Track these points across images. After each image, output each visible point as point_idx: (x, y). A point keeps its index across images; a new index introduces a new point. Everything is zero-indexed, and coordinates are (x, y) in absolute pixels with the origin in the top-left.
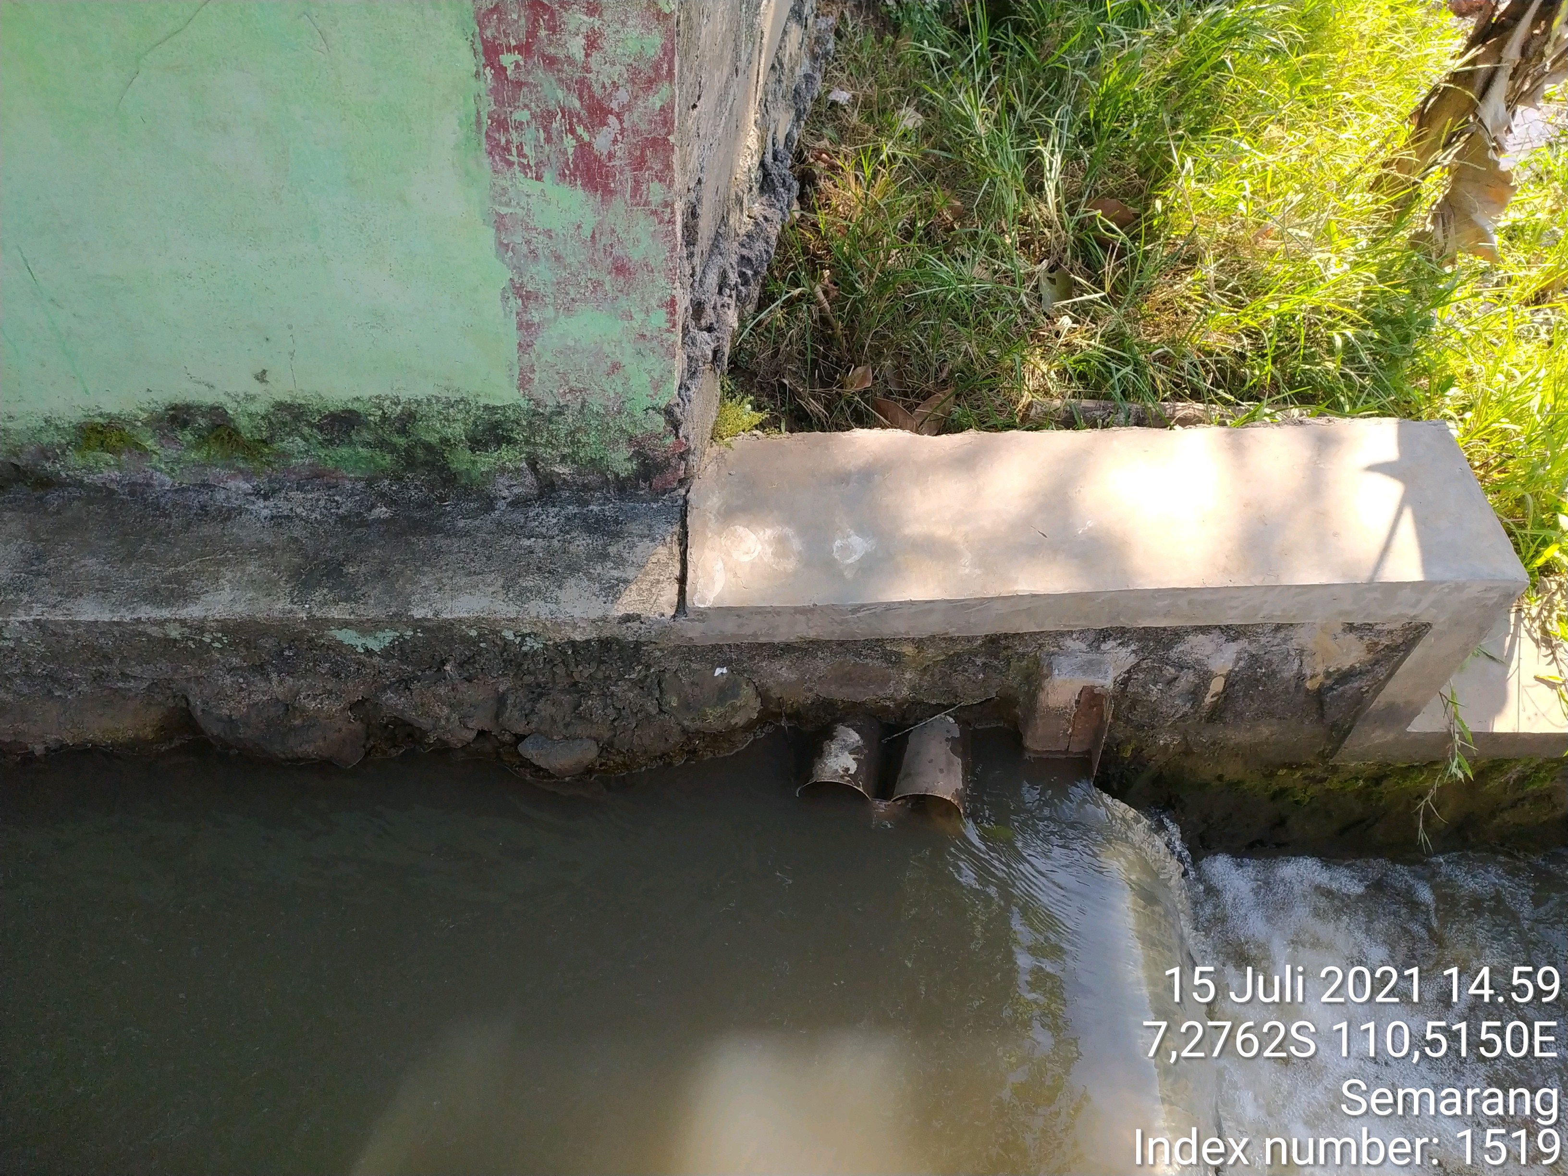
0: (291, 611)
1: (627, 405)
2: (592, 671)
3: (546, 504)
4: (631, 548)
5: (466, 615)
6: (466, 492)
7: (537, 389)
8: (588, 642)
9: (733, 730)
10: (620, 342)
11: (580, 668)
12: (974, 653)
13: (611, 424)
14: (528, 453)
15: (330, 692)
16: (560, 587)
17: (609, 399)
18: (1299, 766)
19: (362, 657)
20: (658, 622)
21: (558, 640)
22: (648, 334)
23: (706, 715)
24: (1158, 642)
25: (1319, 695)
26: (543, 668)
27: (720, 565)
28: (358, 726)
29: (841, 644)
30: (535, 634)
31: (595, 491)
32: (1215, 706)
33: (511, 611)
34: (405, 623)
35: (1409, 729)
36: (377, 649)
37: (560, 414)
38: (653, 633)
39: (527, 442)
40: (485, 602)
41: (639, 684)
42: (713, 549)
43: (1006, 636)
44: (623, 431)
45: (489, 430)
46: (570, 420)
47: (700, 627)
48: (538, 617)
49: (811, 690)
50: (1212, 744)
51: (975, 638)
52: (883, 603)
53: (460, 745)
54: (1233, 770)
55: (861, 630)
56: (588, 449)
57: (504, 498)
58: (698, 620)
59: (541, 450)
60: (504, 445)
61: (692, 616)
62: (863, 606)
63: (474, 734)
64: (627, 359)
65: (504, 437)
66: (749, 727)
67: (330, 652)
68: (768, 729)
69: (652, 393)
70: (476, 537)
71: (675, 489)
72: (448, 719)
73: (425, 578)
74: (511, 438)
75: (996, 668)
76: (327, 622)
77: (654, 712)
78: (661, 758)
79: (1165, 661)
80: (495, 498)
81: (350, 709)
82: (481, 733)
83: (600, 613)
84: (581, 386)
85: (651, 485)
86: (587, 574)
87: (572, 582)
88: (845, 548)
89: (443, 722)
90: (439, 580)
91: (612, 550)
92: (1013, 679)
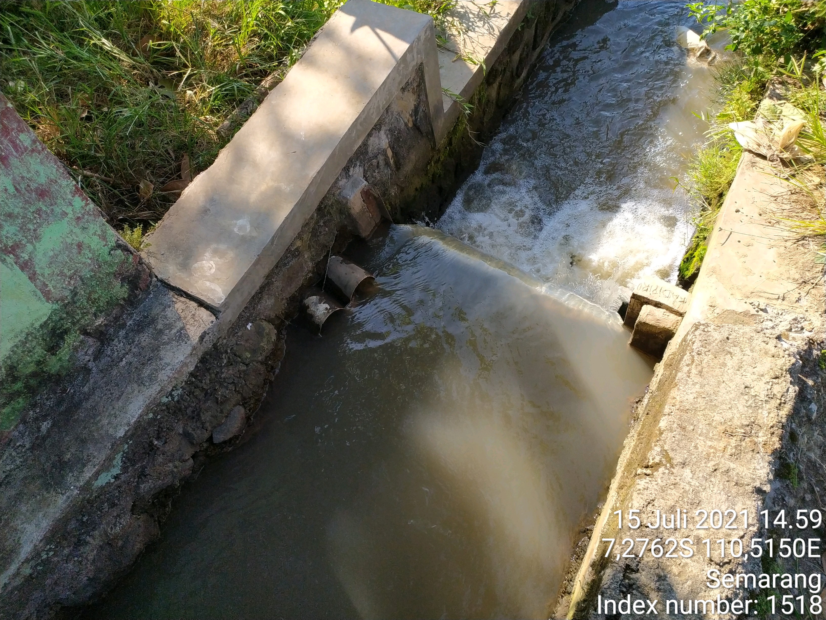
0: (68, 497)
1: (100, 260)
2: (209, 377)
3: (109, 343)
4: (166, 318)
5: (141, 411)
6: (70, 377)
7: (56, 293)
8: (196, 367)
9: (276, 344)
10: (72, 231)
11: (204, 381)
12: (317, 222)
13: (101, 276)
14: (78, 329)
15: (118, 516)
16: (161, 359)
17: (90, 265)
18: (431, 160)
19: (116, 483)
20: (214, 326)
21: (185, 379)
22: (80, 215)
23: (263, 347)
24: (362, 154)
25: (416, 127)
26: (191, 399)
27: (208, 284)
28: (143, 517)
29: (276, 267)
30: (175, 387)
31: (121, 316)
32: (395, 162)
33: (156, 388)
34: (121, 444)
35: (445, 111)
36: (119, 472)
37: (76, 294)
38: (216, 333)
39: (74, 324)
40: (141, 398)
41: (230, 363)
42: (197, 282)
43: (321, 202)
44: (108, 274)
45: (52, 336)
46: (83, 293)
47: (229, 311)
48: (169, 377)
49: (282, 299)
50: (405, 178)
51: (313, 215)
52: (278, 230)
53: (191, 472)
54: (417, 182)
55: (280, 251)
56: (102, 299)
57: (89, 361)
58: (227, 309)
59: (83, 322)
60: (65, 336)
61: (223, 310)
62: (273, 237)
63: (191, 461)
64: (82, 237)
65: (61, 333)
66: (279, 338)
67: (101, 497)
68: (284, 332)
69: (105, 243)
70: (100, 385)
71: (151, 281)
72: (176, 467)
73: (103, 422)
74: (65, 330)
75: (328, 220)
76: (88, 483)
77: (245, 368)
78: (265, 384)
79: (370, 160)
80: (86, 365)
81: (133, 514)
82: (193, 457)
83: (190, 348)
84: (73, 271)
85: (141, 289)
86: (164, 344)
87: (162, 353)
88: (240, 228)
89: (175, 470)
90: (110, 415)
91: (159, 327)
92: (336, 218)
